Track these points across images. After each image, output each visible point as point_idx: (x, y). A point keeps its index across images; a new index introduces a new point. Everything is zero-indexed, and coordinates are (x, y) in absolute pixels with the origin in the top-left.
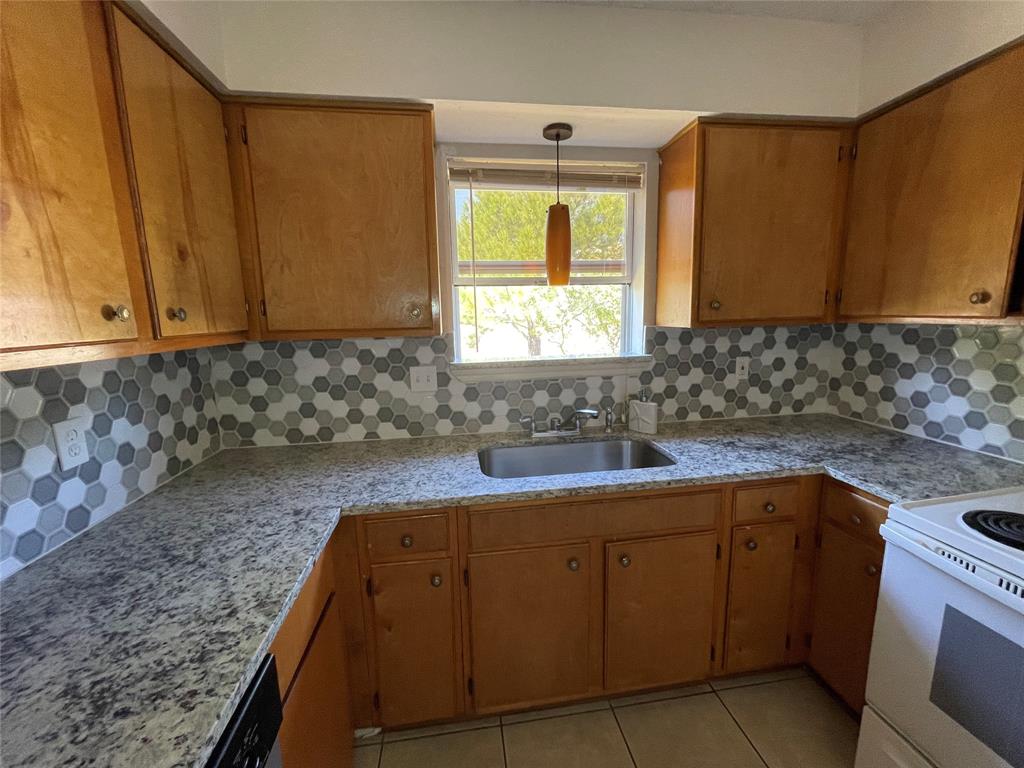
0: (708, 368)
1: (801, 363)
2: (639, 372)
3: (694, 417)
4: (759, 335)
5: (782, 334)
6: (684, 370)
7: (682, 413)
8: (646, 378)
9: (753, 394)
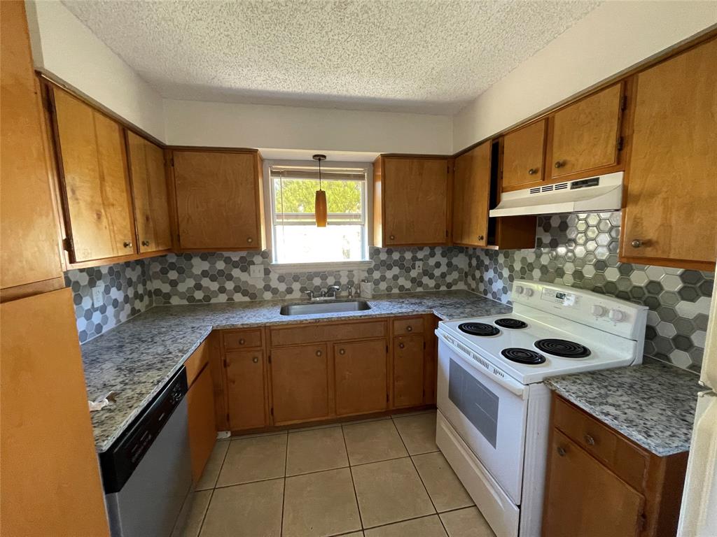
0: (402, 267)
1: (449, 265)
2: (367, 268)
3: (396, 291)
4: (427, 251)
5: (438, 251)
6: (390, 268)
7: (389, 289)
8: (370, 271)
9: (426, 280)
